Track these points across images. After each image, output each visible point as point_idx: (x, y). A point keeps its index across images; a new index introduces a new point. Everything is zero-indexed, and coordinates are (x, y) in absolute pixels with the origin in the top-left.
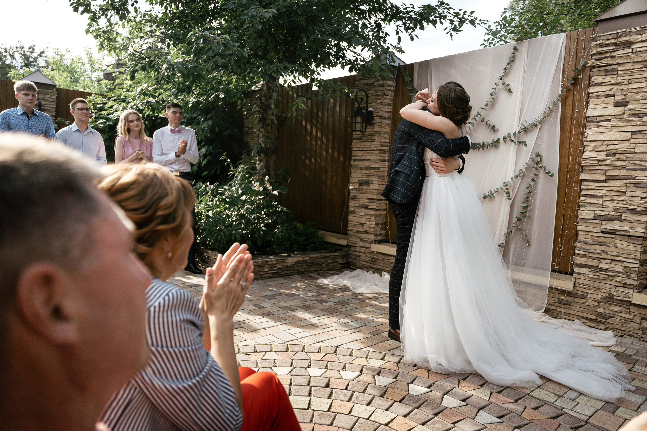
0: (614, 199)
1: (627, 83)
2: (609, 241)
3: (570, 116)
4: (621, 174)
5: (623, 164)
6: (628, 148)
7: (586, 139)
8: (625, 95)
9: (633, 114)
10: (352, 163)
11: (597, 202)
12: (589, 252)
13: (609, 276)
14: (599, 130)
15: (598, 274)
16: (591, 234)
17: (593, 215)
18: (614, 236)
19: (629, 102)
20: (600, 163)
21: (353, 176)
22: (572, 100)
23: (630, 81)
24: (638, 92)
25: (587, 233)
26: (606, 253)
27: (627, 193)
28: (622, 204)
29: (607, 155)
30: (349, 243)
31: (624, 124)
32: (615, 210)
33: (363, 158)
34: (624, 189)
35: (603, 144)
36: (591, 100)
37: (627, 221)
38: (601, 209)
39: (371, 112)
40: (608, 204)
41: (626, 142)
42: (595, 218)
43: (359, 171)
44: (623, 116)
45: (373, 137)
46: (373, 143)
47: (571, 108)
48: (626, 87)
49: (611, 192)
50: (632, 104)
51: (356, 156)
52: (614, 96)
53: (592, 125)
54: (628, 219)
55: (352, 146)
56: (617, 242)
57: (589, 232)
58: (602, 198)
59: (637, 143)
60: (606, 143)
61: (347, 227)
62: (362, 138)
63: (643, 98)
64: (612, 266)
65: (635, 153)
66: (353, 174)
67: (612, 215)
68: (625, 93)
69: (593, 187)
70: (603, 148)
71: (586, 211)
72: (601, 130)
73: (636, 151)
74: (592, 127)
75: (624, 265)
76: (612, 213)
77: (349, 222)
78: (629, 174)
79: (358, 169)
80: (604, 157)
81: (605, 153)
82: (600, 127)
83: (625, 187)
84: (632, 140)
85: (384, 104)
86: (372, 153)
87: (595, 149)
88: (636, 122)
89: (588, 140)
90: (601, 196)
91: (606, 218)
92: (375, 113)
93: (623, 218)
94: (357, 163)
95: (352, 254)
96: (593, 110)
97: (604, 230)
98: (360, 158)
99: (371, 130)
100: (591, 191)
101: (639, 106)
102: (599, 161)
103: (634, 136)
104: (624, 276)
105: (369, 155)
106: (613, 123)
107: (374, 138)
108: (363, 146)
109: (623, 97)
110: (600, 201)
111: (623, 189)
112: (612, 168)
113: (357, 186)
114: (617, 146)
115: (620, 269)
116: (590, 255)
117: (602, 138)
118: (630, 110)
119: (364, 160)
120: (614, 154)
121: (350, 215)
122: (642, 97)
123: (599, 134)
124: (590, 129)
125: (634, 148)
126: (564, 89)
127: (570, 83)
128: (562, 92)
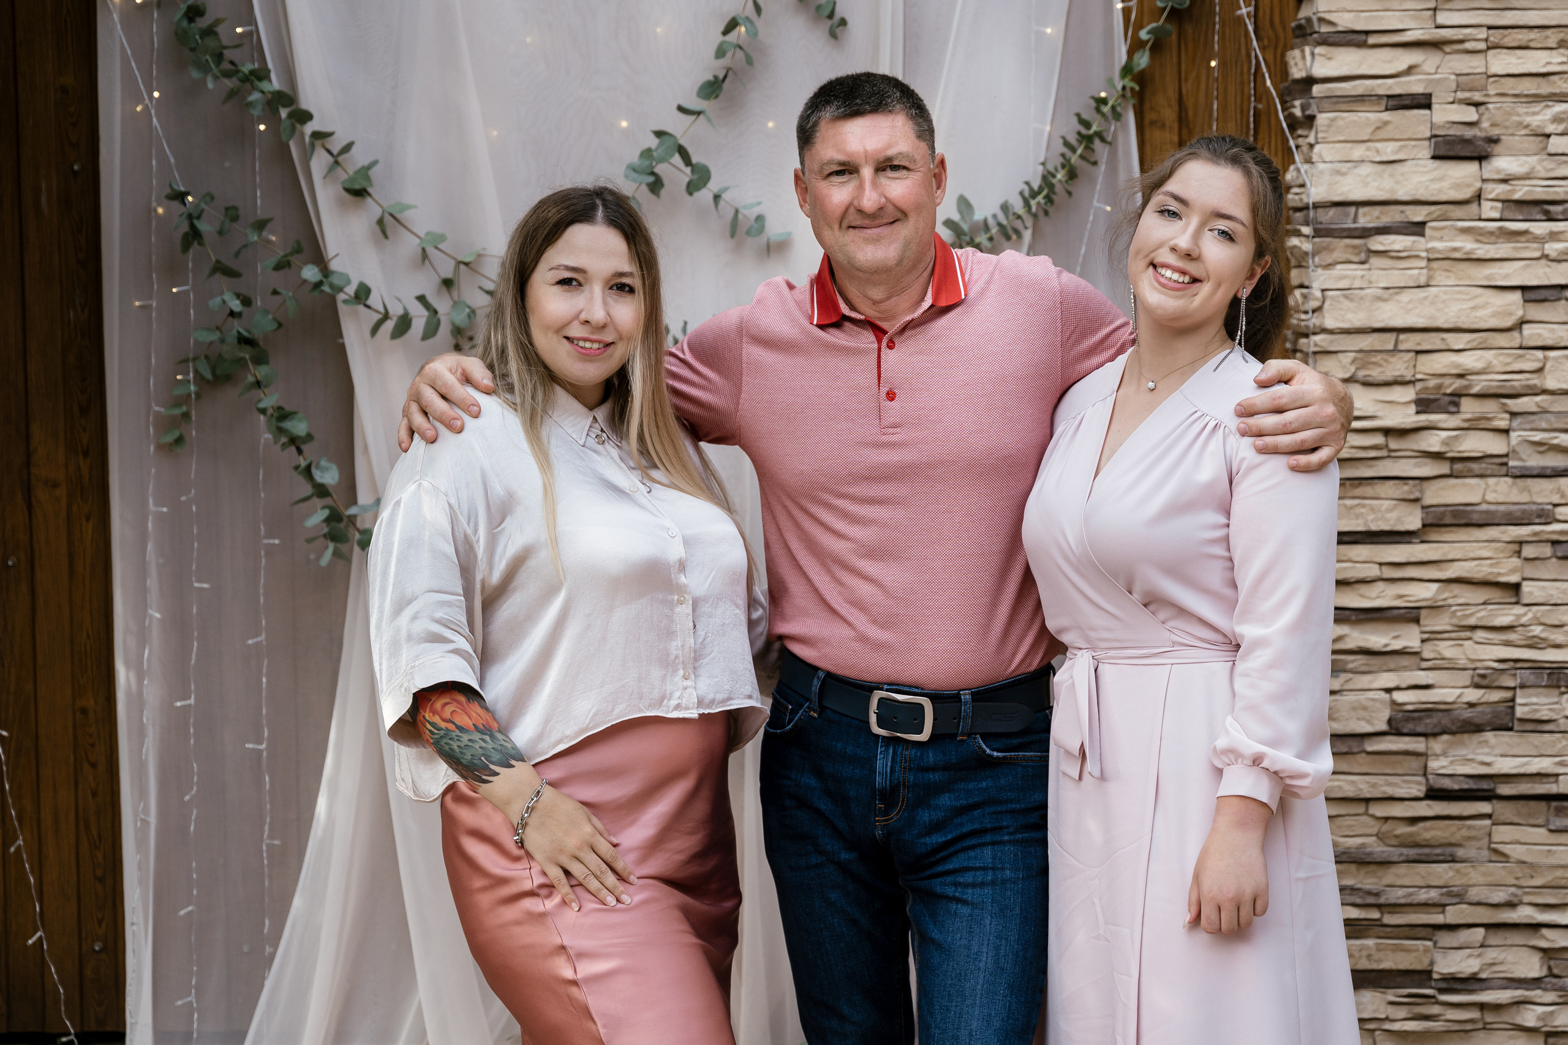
0: (1472, 621)
1: (1482, 46)
2: (1465, 832)
4: (1490, 497)
5: (1494, 445)
6: (1517, 366)
7: (1314, 321)
8: (1477, 105)
9: (1521, 203)
11: (1397, 645)
12: (1379, 906)
13: (1482, 1006)
14: (1375, 275)
15: (1435, 1010)
16: (1379, 810)
17: (1386, 714)
18: (1485, 807)
19: (1494, 141)
20: (1394, 444)
23: (1495, 37)
24: (1536, 98)
25: (1360, 809)
26: (1459, 897)
27: (1527, 587)
28: (1508, 644)
29: (1424, 405)
31: (1483, 250)
32: (1482, 682)
34: (1513, 571)
35: (1395, 350)
36: (1322, 119)
37: (1537, 725)
38: (1422, 677)
40: (1447, 649)
41: (1501, 340)
42: (1394, 729)
44: (1474, 207)
48: (1475, 64)
49: (1457, 589)
50: (1513, 153)
52: (1428, 106)
53: (1341, 247)
54: (1544, 714)
56: (1502, 833)
57: (1367, 801)
58: (1417, 621)
59: (1549, 343)
60: (1410, 342)
63: (1561, 128)
64: (1491, 954)
65: (1545, 392)
67: (1471, 705)
68: (1477, 97)
69: (1373, 571)
70: (1398, 367)
71: (1350, 697)
72: (1382, 274)
73: (1551, 383)
74: (1337, 255)
75: (1543, 944)
76: (1473, 695)
78: (1525, 498)
80: (1408, 417)
81: (1408, 394)
82: (1375, 261)
83: (1515, 561)
84: (1527, 329)
87: (1361, 374)
88: (1540, 240)
89: (1330, 323)
90: (1411, 615)
91: (1446, 721)
93: (1520, 712)
96: (1339, 172)
97: (1447, 784)
100: (1363, 589)
101: (1549, 164)
102: (1387, 432)
103: (1536, 312)
104: (1551, 997)
106: (1437, 241)
109: (1471, 115)
110: (1409, 638)
111: (1508, 570)
112: (1444, 468)
114: (1470, 361)
115: (1531, 966)
116: (1389, 919)
117: (1392, 314)
118: (1505, 181)
120: (1452, 402)
122: (1557, 119)
123: (1379, 299)
124: (1328, 266)
125: (1540, 370)
126: (1144, 35)
127: (1172, 8)
128: (1131, 53)
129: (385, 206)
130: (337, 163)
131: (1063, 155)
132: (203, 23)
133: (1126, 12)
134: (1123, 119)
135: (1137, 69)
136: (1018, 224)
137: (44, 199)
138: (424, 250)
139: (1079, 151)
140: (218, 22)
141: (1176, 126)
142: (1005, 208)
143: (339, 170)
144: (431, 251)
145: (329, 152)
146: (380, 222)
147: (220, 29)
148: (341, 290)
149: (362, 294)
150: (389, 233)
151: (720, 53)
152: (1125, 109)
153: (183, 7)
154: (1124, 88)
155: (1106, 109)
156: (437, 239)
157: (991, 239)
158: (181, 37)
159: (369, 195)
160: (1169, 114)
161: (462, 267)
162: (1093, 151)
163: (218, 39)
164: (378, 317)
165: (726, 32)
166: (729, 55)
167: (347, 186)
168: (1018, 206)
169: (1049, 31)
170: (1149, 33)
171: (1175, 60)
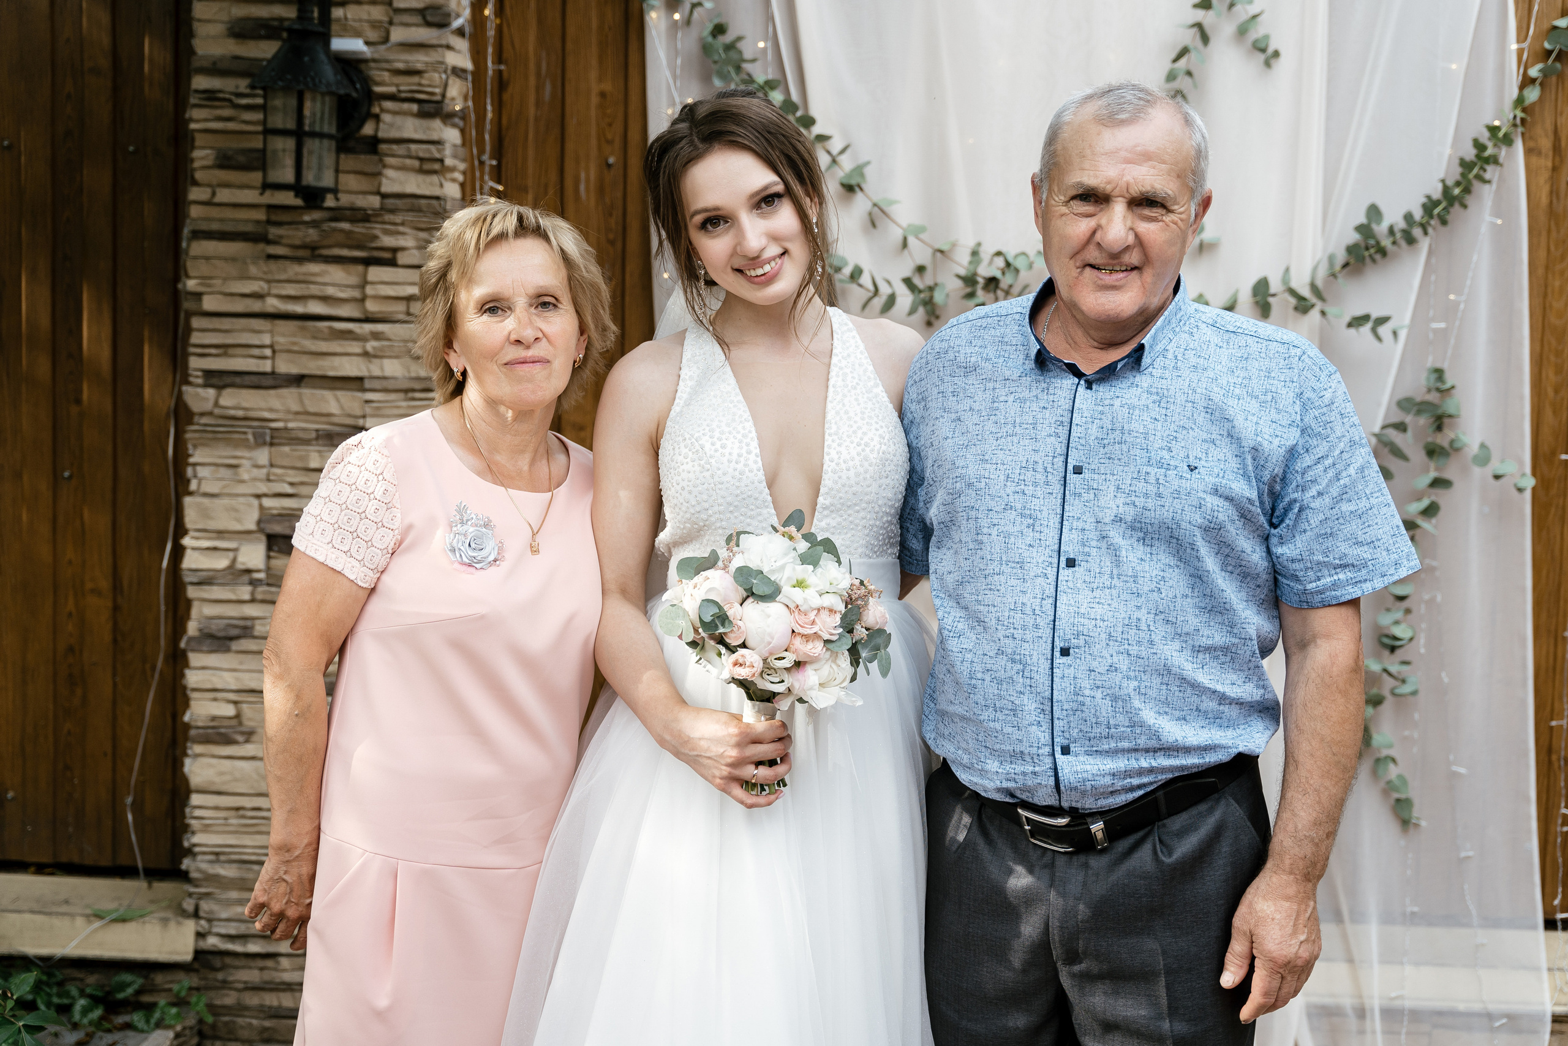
3: (1544, 200)
10: (200, 397)
21: (207, 487)
22: (1549, 125)
30: (212, 942)
33: (286, 366)
39: (350, 65)
43: (263, 455)
45: (377, 229)
46: (375, 273)
47: (1550, 164)
51: (225, 349)
55: (191, 284)
61: (186, 828)
62: (274, 231)
66: (202, 472)
77: (195, 799)
79: (260, 441)
85: (457, 23)
86: (376, 336)
92: (376, 74)
94: (233, 400)
95: (240, 1009)
98: (267, 366)
99: (349, 181)
105: (355, 347)
107: (388, 241)
108: (291, 290)
113: (253, 555)
119: (298, 380)
121: (198, 749)
126: (1534, 72)
127: (1560, 50)
128: (1522, 87)
129: (876, 199)
130: (834, 161)
131: (1463, 175)
132: (728, 38)
133: (1520, 52)
134: (1514, 145)
135: (1527, 102)
136: (1417, 232)
137: (582, 187)
138: (905, 240)
139: (1475, 171)
140: (740, 39)
141: (1551, 154)
142: (1408, 217)
143: (836, 169)
144: (911, 240)
145: (829, 152)
146: (870, 214)
147: (742, 45)
148: (838, 270)
149: (856, 275)
150: (877, 223)
151: (1171, 77)
152: (1517, 136)
153: (710, 27)
154: (1515, 117)
155: (1501, 134)
156: (918, 231)
157: (1394, 243)
158: (706, 49)
159: (861, 189)
160: (1546, 143)
161: (939, 255)
162: (1485, 170)
163: (740, 52)
164: (871, 294)
165: (1175, 60)
166: (1179, 80)
167: (845, 181)
168: (1418, 214)
169: (1454, 66)
170: (1540, 71)
171: (1553, 96)
